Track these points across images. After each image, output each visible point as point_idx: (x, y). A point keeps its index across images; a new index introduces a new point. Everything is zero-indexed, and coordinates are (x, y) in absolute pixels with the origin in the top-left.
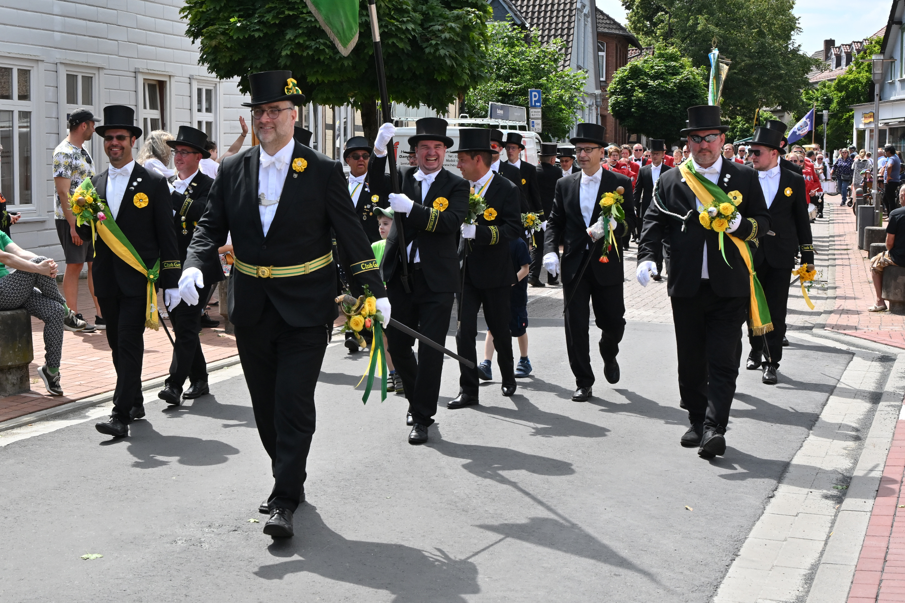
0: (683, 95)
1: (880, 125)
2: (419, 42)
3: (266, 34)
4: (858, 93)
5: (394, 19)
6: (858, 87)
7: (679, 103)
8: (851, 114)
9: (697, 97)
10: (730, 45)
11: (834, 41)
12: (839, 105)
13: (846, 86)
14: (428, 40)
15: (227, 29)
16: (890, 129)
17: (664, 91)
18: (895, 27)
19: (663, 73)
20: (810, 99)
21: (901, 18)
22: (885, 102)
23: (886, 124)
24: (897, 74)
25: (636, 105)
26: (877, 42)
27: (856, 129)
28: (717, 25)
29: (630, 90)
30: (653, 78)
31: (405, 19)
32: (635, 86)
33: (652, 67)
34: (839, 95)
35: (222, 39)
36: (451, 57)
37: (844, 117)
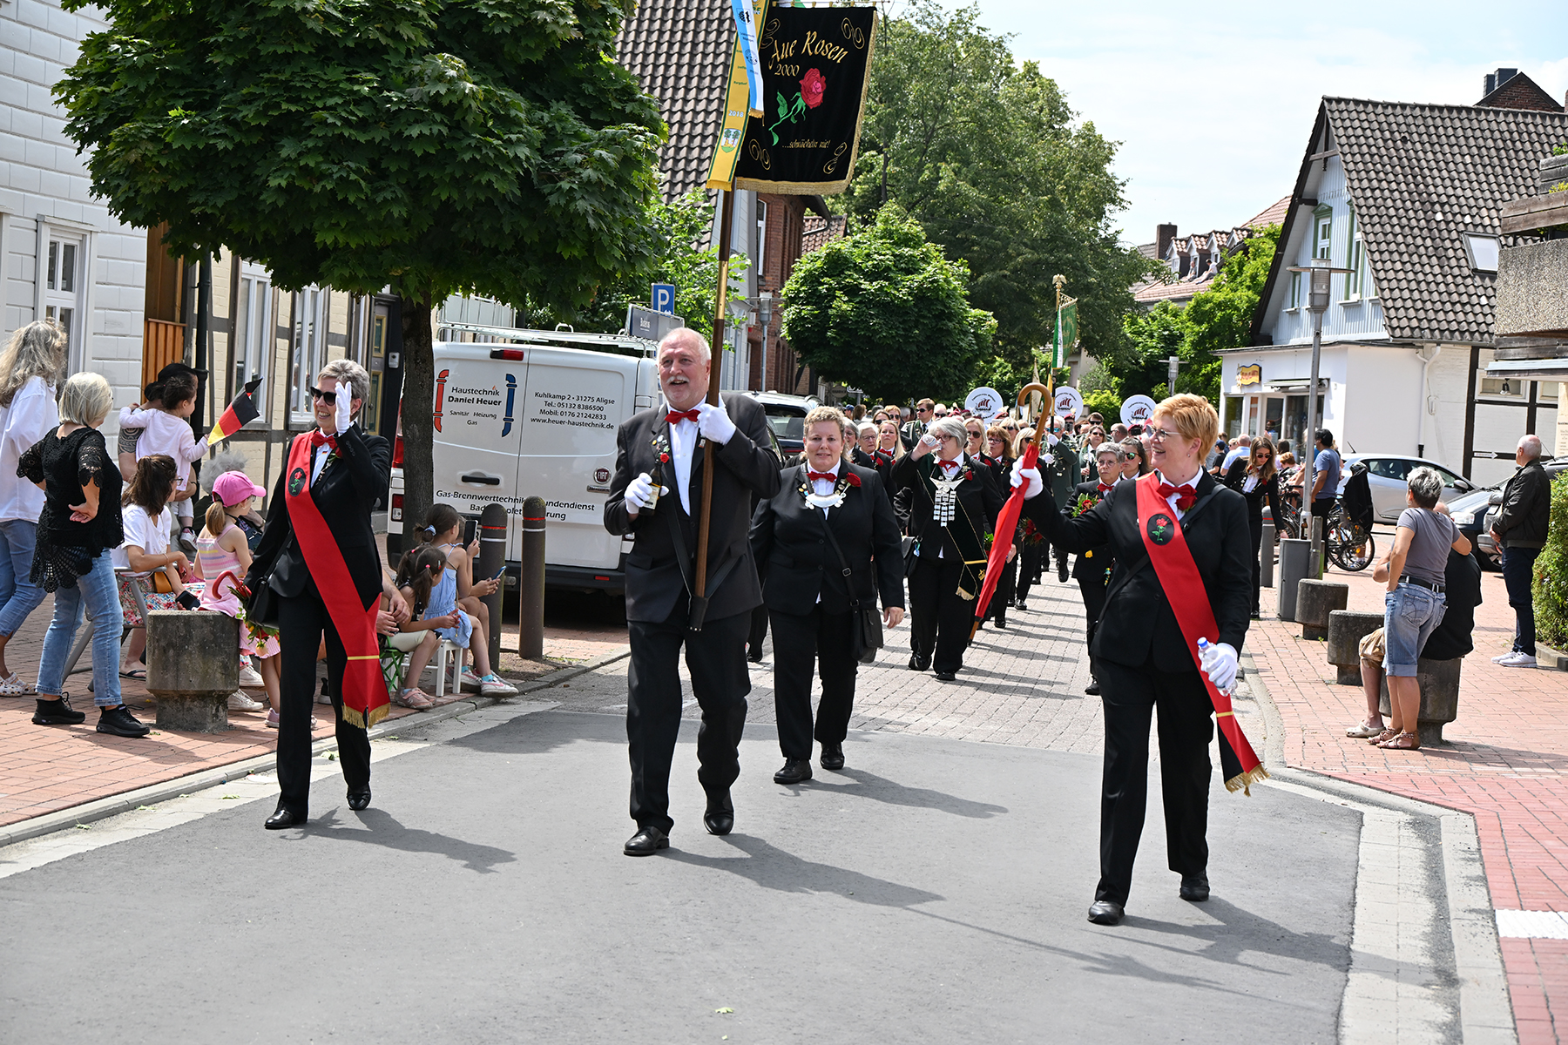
0: (925, 312)
1: (1270, 391)
2: (535, 182)
3: (238, 146)
4: (1231, 327)
5: (493, 135)
6: (1231, 316)
7: (917, 328)
8: (1215, 365)
9: (951, 316)
10: (996, 223)
11: (1175, 227)
12: (1195, 349)
13: (1211, 313)
14: (553, 179)
15: (161, 131)
16: (1290, 398)
17: (889, 303)
18: (1303, 210)
19: (888, 269)
20: (1139, 334)
21: (1316, 194)
22: (1277, 348)
23: (1284, 389)
24: (1304, 299)
25: (837, 325)
26: (1270, 235)
27: (1225, 394)
28: (974, 184)
29: (826, 296)
30: (869, 276)
31: (513, 137)
32: (836, 289)
33: (868, 255)
34: (1197, 329)
35: (151, 149)
36: (597, 216)
37: (1203, 371)
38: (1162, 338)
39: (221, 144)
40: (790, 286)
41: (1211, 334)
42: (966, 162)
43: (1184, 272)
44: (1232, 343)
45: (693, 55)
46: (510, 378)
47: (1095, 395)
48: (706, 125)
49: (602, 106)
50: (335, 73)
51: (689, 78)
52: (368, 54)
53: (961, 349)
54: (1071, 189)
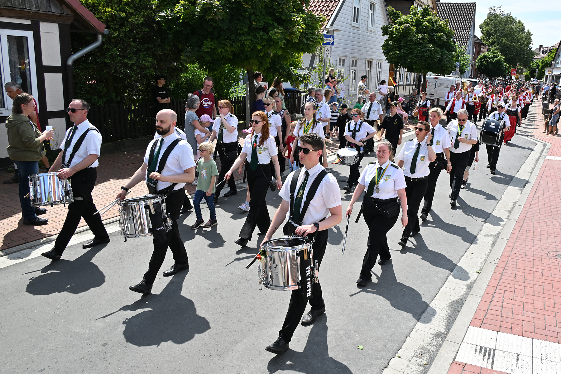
0: (497, 64)
2: (440, 60)
4: (547, 64)
5: (435, 54)
6: (547, 62)
8: (545, 70)
9: (501, 65)
10: (511, 48)
11: (543, 46)
12: (541, 67)
13: (544, 62)
15: (395, 53)
17: (492, 62)
19: (492, 57)
22: (555, 68)
23: (555, 74)
24: (560, 60)
26: (555, 49)
27: (546, 75)
28: (508, 41)
29: (483, 61)
30: (489, 59)
31: (438, 54)
33: (489, 55)
34: (542, 64)
35: (394, 56)
36: (448, 64)
37: (543, 71)
38: (537, 65)
39: (402, 55)
40: (477, 60)
41: (544, 65)
42: (507, 38)
43: (543, 53)
44: (548, 67)
45: (465, 24)
46: (436, 81)
47: (526, 73)
48: (466, 35)
49: (449, 49)
50: (416, 46)
51: (464, 28)
52: (420, 44)
53: (502, 70)
54: (524, 42)
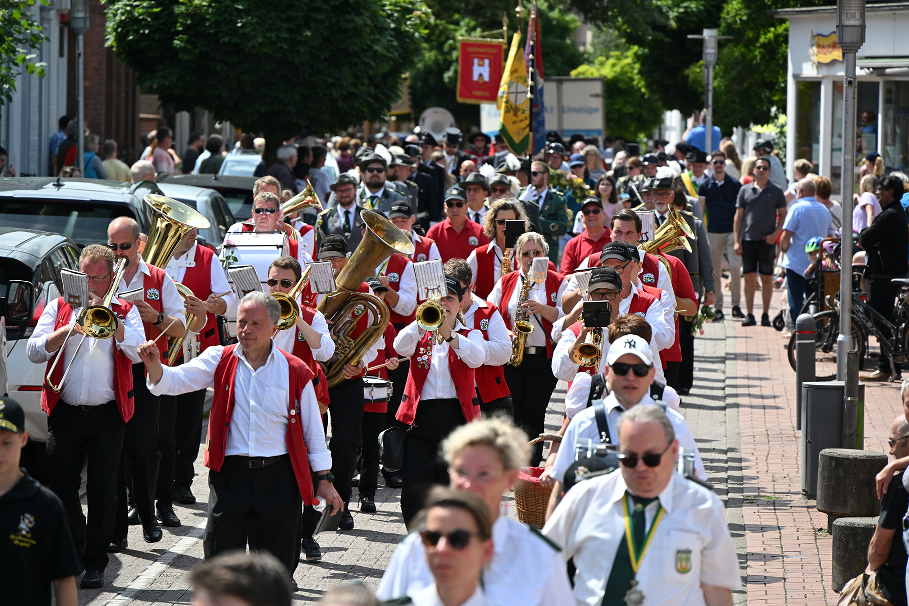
1: (859, 72)
7: (307, 26)
8: (780, 30)
16: (887, 83)
23: (879, 70)
25: (187, 29)
27: (795, 76)
37: (762, 40)
47: (612, 61)
53: (376, 55)
